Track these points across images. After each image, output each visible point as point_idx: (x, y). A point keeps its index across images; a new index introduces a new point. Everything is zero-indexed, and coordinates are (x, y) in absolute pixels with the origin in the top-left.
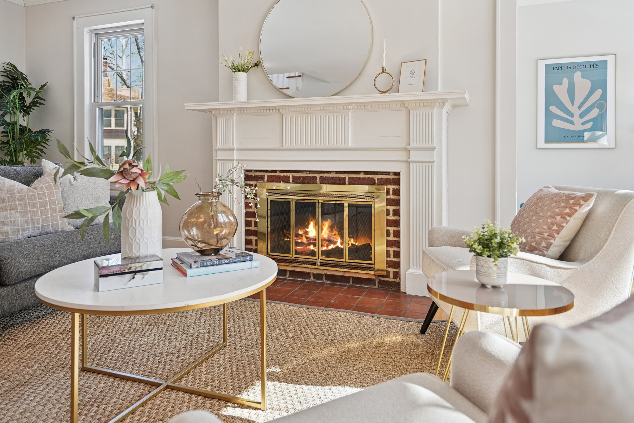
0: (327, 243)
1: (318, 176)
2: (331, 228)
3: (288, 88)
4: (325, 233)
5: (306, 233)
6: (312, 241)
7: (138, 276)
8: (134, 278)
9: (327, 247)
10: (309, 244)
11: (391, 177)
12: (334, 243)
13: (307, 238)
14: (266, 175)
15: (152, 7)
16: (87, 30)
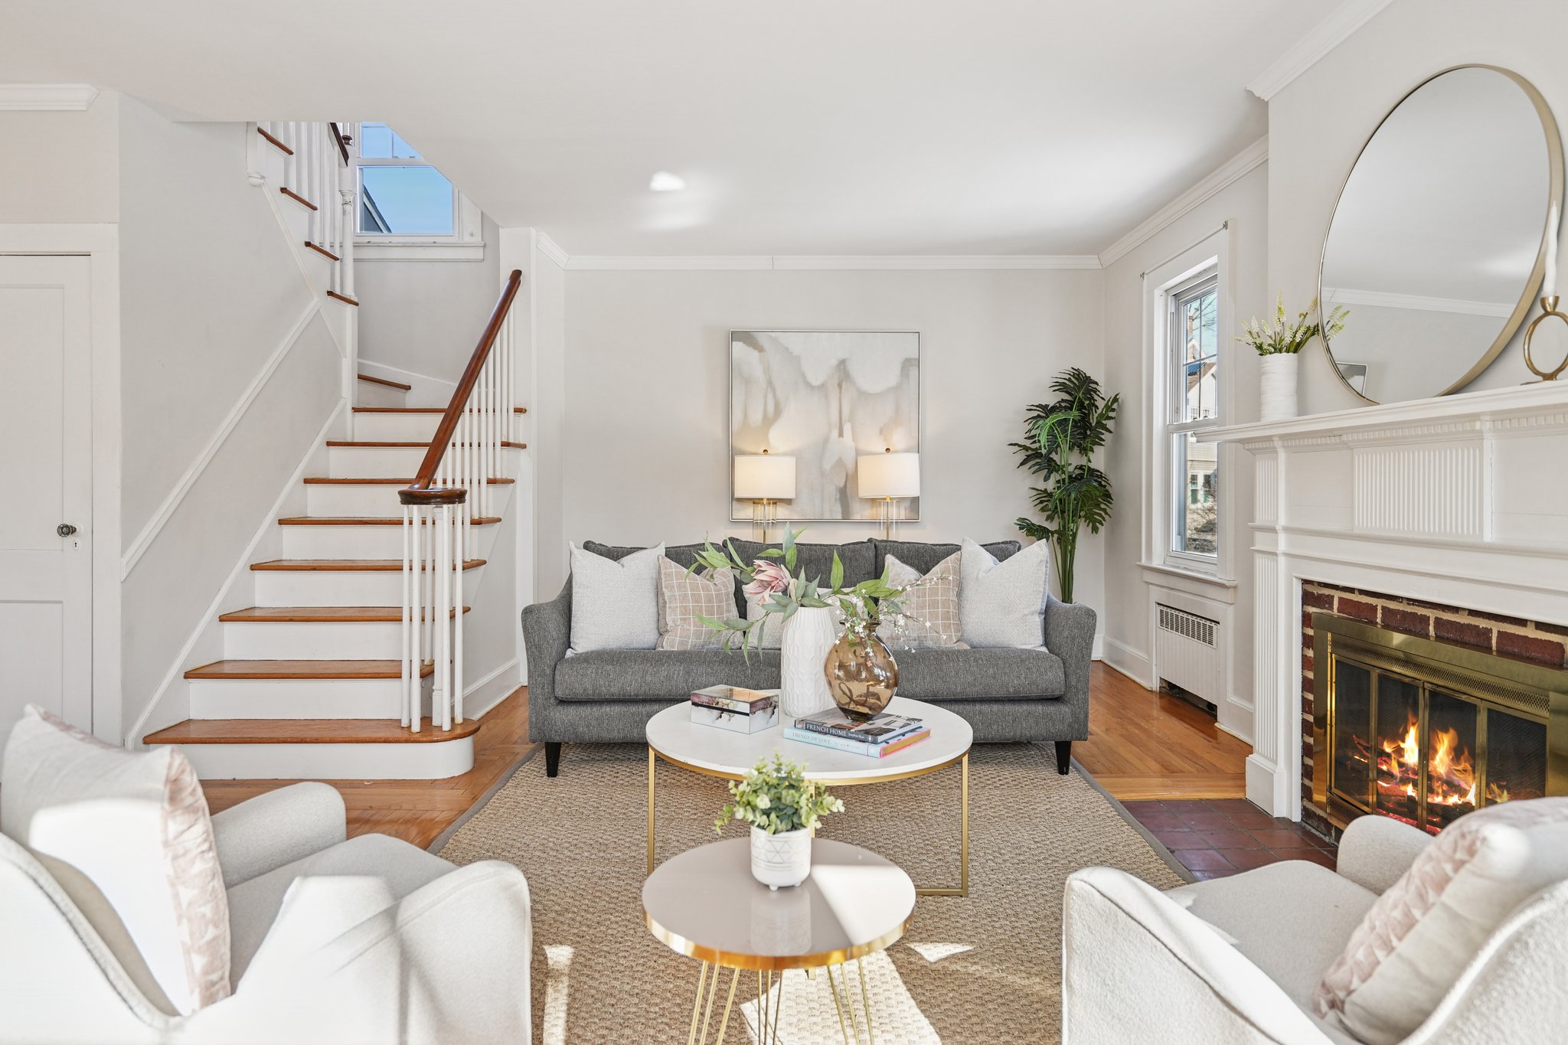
0: (1445, 787)
1: (1432, 614)
2: (1457, 753)
4: (1441, 762)
5: (1400, 752)
6: (1411, 776)
7: (725, 715)
9: (1445, 797)
10: (1404, 781)
12: (1463, 793)
13: (1401, 765)
14: (1337, 596)
15: (1225, 226)
16: (1158, 292)
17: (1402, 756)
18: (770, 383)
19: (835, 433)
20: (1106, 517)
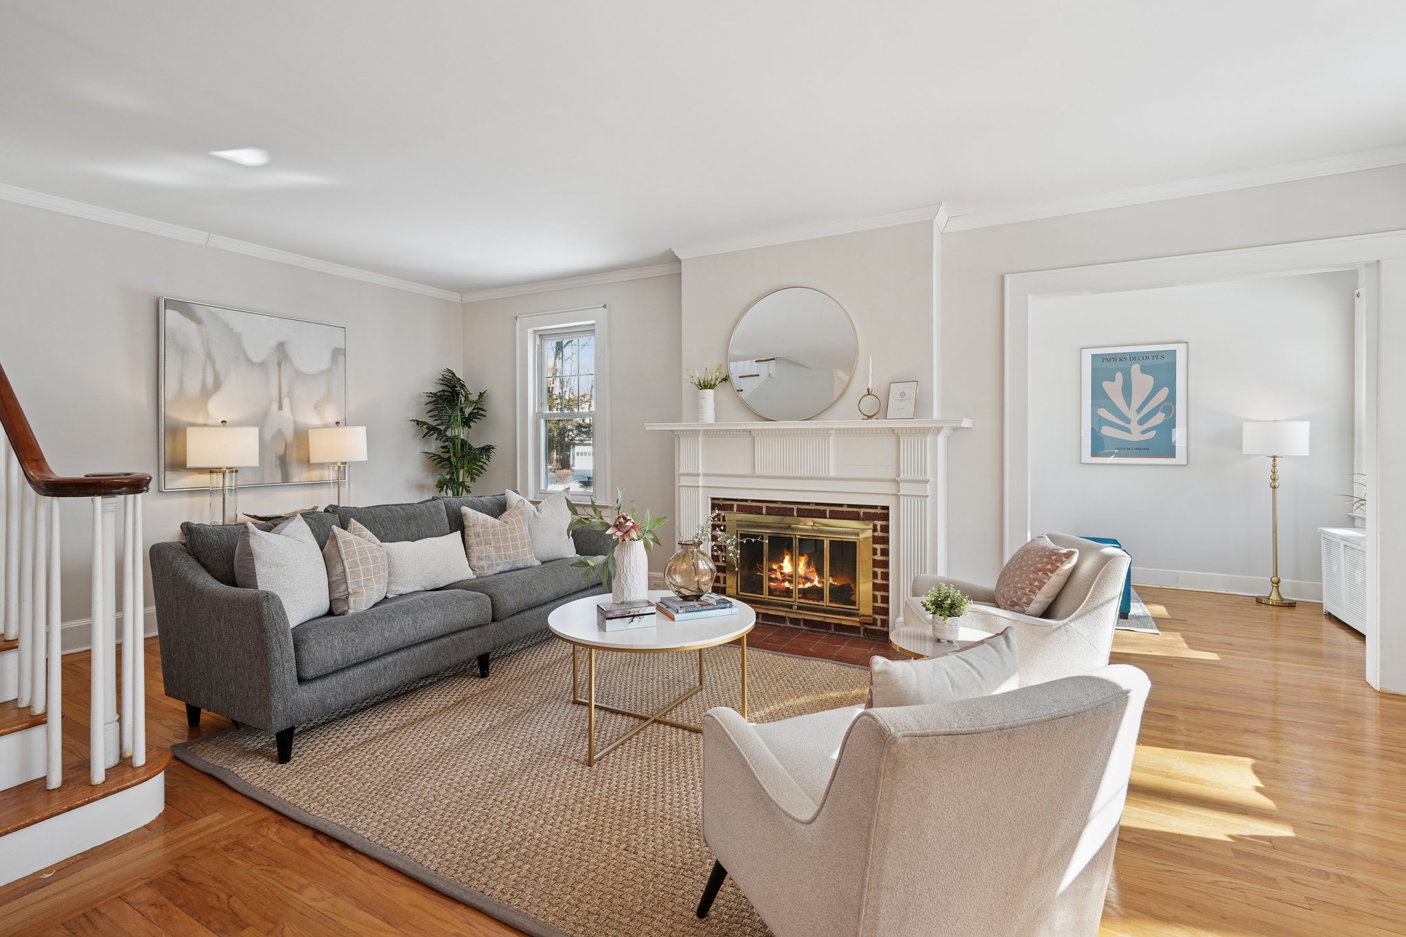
0: (804, 580)
1: (795, 507)
2: (808, 564)
3: (758, 375)
4: (802, 569)
5: (781, 568)
6: (787, 578)
7: (636, 619)
8: (632, 621)
9: (804, 584)
10: (784, 581)
11: (879, 511)
12: (812, 581)
13: (782, 574)
14: (735, 504)
15: (605, 306)
16: (530, 331)
17: (782, 569)
18: (209, 355)
19: (275, 406)
20: (482, 471)
